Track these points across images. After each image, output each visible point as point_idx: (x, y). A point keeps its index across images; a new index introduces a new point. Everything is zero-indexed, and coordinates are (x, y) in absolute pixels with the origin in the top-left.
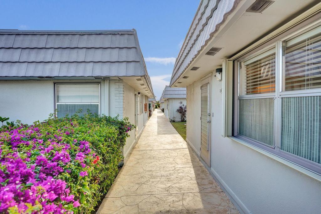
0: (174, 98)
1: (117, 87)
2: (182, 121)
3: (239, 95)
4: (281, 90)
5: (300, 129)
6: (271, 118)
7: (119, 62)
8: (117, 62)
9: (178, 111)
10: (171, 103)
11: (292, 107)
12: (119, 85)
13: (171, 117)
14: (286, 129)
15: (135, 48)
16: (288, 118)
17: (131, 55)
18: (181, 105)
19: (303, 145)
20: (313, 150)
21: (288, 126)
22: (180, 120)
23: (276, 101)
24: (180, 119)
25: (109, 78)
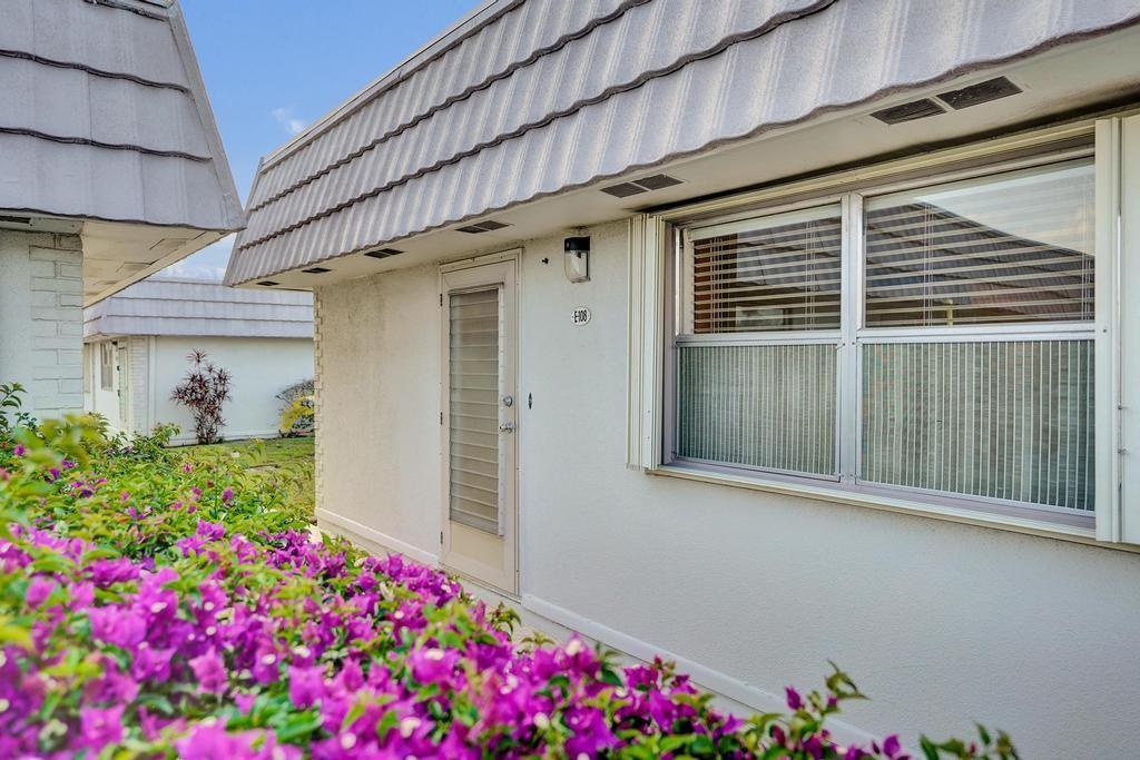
0: (156, 336)
1: (48, 270)
2: (201, 443)
3: (677, 334)
4: (859, 325)
5: (922, 423)
6: (823, 400)
7: (93, 143)
8: (85, 142)
9: (181, 394)
10: (145, 359)
11: (898, 369)
12: (55, 262)
13: (144, 426)
14: (877, 426)
15: (182, 90)
16: (885, 398)
17: (162, 122)
18: (200, 369)
19: (932, 460)
20: (961, 467)
21: (885, 416)
22: (192, 437)
23: (842, 355)
24: (194, 435)
25: (26, 220)
